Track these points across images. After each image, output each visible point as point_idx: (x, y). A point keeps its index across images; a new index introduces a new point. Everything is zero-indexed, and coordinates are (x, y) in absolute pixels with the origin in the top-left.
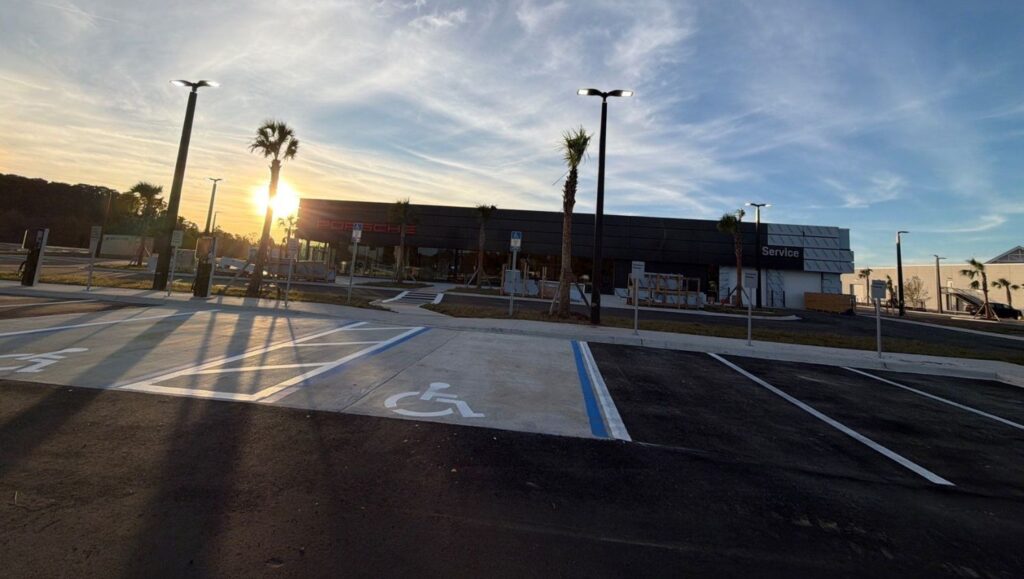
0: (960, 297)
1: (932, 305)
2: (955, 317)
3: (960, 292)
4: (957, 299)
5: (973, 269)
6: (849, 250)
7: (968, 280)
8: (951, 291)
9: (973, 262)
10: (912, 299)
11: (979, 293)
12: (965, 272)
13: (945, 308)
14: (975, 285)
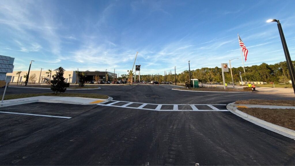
0: (45, 79)
1: (37, 82)
2: (41, 85)
3: (46, 78)
4: (44, 80)
5: (49, 72)
6: (13, 65)
7: (47, 75)
8: (43, 77)
9: (49, 70)
10: (32, 80)
11: (49, 78)
12: (47, 73)
13: (41, 82)
14: (48, 76)
